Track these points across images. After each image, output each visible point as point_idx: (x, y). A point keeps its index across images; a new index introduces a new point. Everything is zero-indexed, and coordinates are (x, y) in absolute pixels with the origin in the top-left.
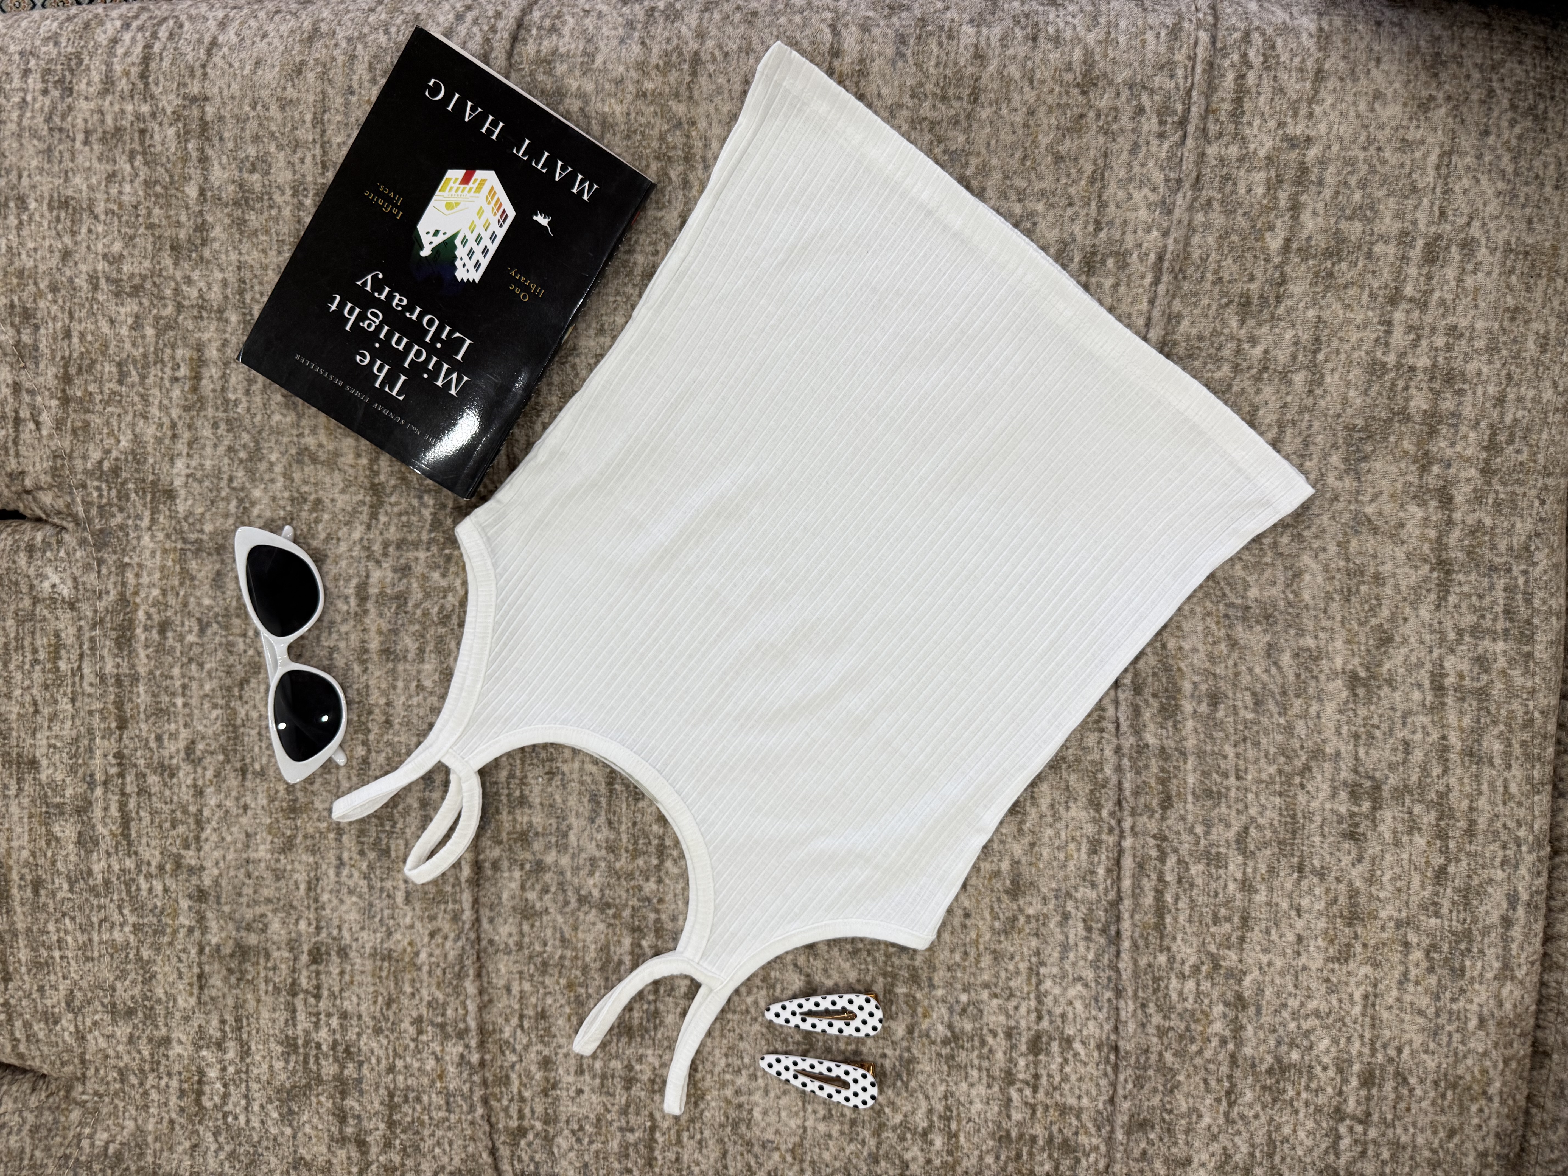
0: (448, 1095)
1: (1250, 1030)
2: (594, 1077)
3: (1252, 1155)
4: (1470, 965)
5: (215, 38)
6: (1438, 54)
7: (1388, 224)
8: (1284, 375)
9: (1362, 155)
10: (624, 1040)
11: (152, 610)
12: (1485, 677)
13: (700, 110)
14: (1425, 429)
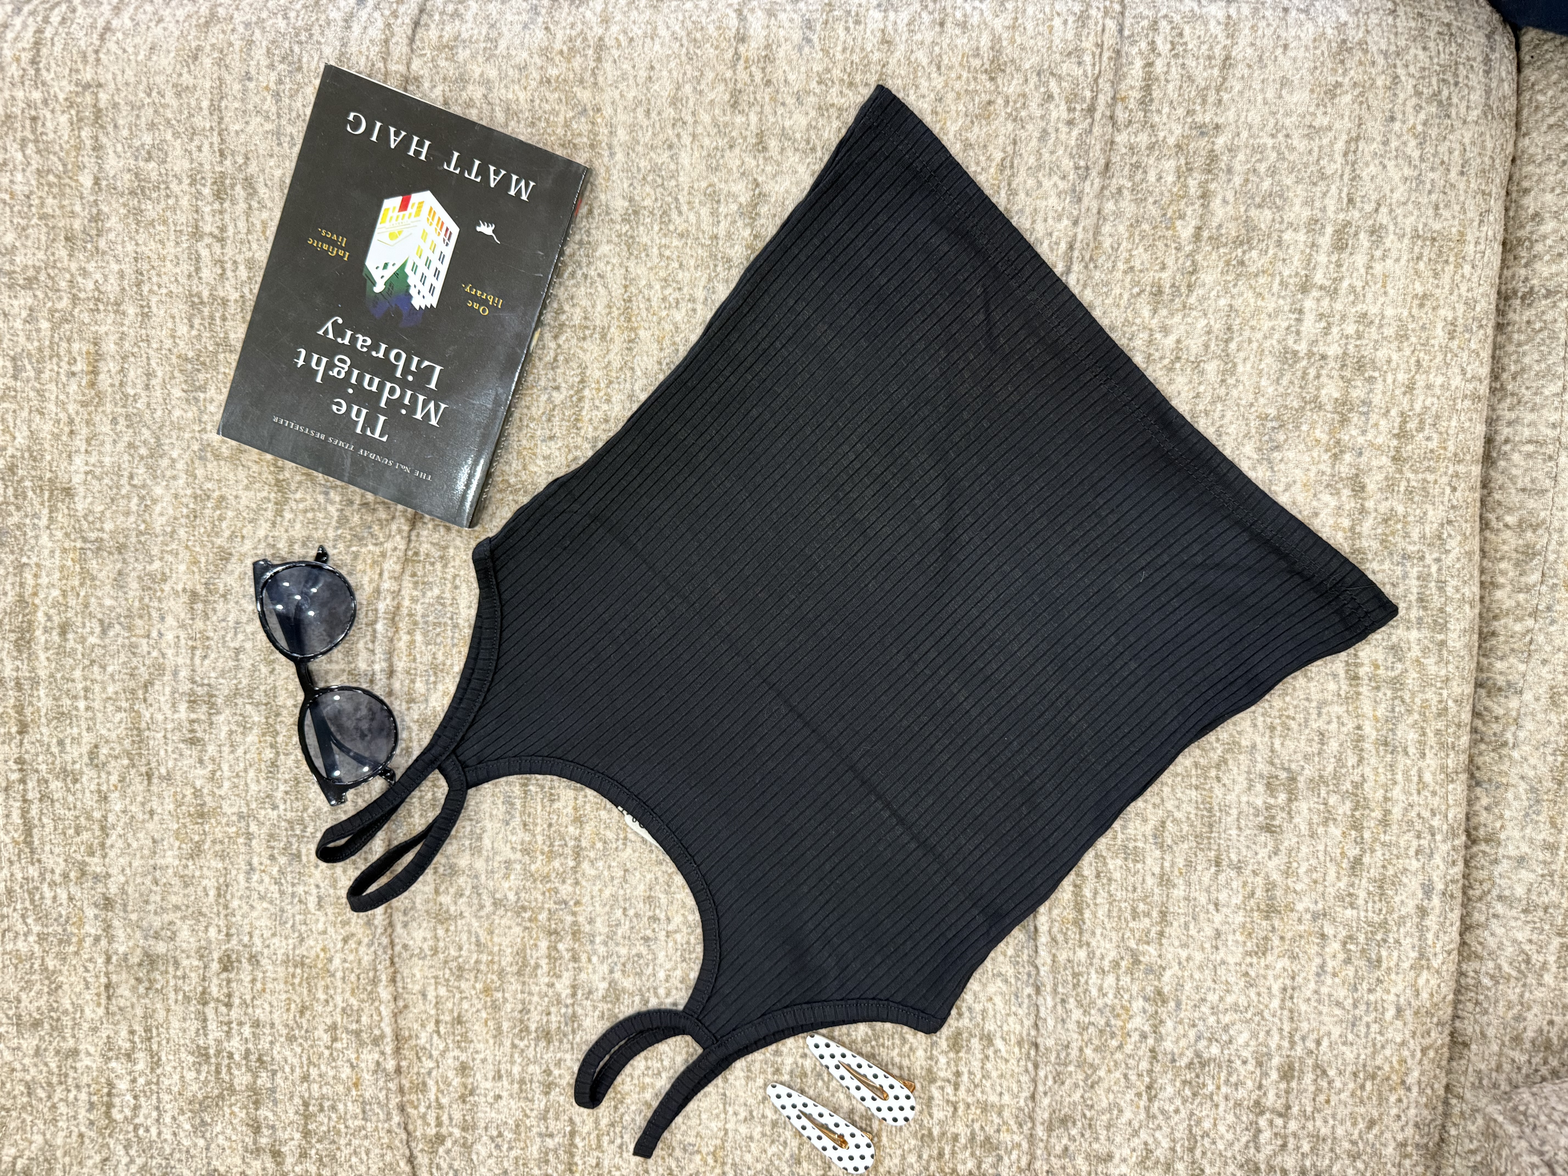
0: (364, 1102)
1: (1170, 1024)
2: (512, 1082)
3: (1173, 1150)
4: (1387, 956)
5: (108, 22)
6: (1344, 41)
7: (1298, 212)
8: (1197, 364)
9: (1270, 142)
10: (542, 1044)
11: (52, 611)
12: (1399, 666)
13: (606, 97)
14: (1337, 417)
